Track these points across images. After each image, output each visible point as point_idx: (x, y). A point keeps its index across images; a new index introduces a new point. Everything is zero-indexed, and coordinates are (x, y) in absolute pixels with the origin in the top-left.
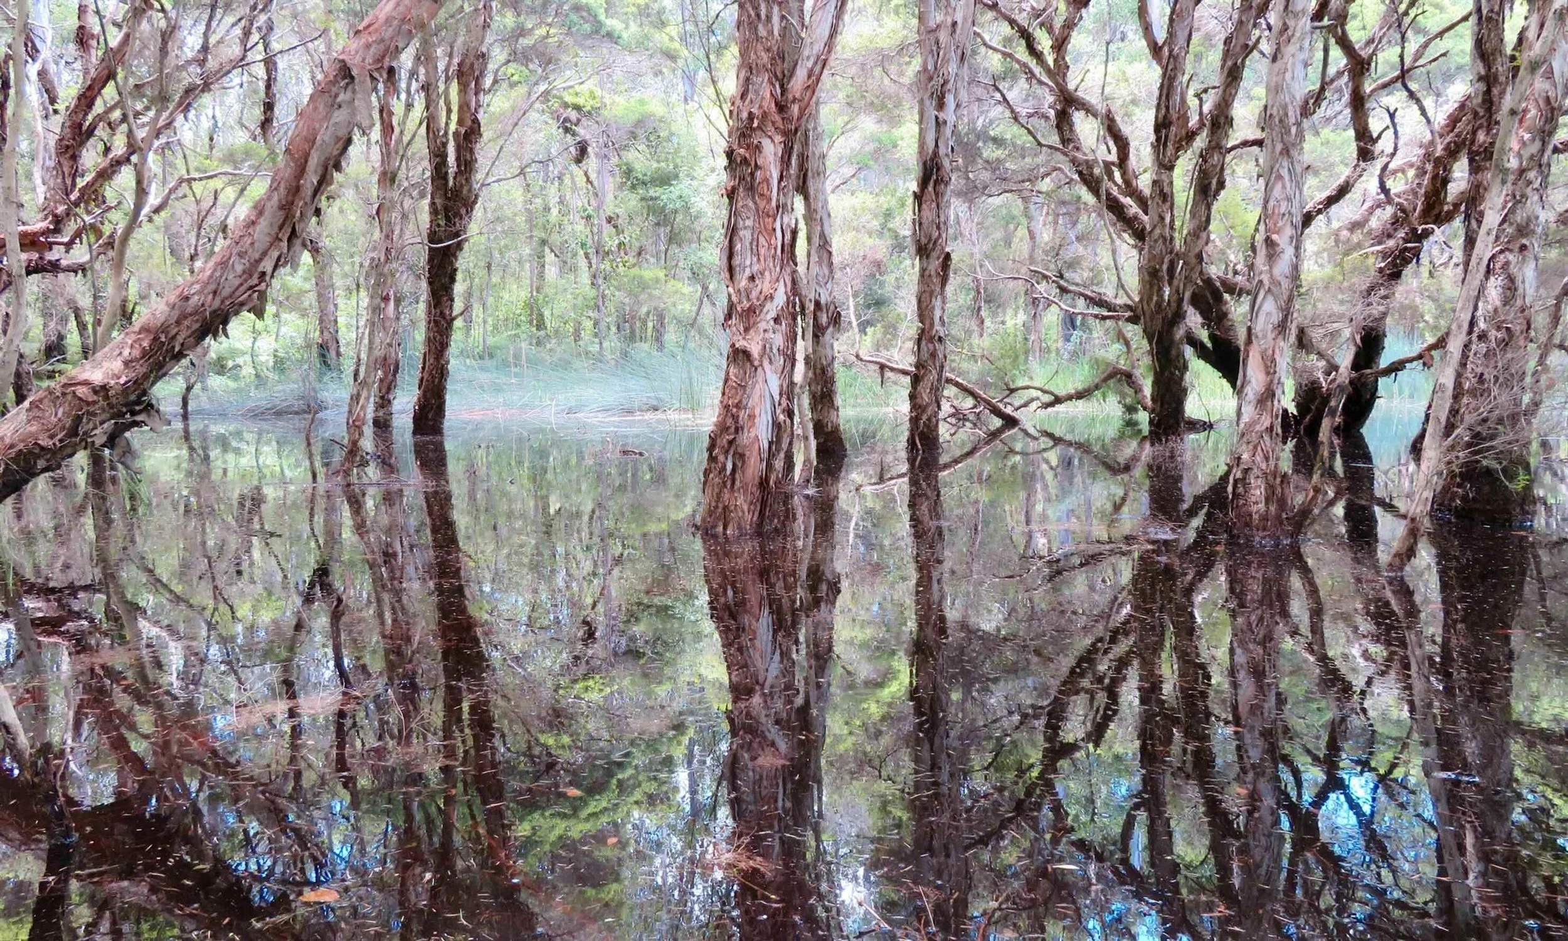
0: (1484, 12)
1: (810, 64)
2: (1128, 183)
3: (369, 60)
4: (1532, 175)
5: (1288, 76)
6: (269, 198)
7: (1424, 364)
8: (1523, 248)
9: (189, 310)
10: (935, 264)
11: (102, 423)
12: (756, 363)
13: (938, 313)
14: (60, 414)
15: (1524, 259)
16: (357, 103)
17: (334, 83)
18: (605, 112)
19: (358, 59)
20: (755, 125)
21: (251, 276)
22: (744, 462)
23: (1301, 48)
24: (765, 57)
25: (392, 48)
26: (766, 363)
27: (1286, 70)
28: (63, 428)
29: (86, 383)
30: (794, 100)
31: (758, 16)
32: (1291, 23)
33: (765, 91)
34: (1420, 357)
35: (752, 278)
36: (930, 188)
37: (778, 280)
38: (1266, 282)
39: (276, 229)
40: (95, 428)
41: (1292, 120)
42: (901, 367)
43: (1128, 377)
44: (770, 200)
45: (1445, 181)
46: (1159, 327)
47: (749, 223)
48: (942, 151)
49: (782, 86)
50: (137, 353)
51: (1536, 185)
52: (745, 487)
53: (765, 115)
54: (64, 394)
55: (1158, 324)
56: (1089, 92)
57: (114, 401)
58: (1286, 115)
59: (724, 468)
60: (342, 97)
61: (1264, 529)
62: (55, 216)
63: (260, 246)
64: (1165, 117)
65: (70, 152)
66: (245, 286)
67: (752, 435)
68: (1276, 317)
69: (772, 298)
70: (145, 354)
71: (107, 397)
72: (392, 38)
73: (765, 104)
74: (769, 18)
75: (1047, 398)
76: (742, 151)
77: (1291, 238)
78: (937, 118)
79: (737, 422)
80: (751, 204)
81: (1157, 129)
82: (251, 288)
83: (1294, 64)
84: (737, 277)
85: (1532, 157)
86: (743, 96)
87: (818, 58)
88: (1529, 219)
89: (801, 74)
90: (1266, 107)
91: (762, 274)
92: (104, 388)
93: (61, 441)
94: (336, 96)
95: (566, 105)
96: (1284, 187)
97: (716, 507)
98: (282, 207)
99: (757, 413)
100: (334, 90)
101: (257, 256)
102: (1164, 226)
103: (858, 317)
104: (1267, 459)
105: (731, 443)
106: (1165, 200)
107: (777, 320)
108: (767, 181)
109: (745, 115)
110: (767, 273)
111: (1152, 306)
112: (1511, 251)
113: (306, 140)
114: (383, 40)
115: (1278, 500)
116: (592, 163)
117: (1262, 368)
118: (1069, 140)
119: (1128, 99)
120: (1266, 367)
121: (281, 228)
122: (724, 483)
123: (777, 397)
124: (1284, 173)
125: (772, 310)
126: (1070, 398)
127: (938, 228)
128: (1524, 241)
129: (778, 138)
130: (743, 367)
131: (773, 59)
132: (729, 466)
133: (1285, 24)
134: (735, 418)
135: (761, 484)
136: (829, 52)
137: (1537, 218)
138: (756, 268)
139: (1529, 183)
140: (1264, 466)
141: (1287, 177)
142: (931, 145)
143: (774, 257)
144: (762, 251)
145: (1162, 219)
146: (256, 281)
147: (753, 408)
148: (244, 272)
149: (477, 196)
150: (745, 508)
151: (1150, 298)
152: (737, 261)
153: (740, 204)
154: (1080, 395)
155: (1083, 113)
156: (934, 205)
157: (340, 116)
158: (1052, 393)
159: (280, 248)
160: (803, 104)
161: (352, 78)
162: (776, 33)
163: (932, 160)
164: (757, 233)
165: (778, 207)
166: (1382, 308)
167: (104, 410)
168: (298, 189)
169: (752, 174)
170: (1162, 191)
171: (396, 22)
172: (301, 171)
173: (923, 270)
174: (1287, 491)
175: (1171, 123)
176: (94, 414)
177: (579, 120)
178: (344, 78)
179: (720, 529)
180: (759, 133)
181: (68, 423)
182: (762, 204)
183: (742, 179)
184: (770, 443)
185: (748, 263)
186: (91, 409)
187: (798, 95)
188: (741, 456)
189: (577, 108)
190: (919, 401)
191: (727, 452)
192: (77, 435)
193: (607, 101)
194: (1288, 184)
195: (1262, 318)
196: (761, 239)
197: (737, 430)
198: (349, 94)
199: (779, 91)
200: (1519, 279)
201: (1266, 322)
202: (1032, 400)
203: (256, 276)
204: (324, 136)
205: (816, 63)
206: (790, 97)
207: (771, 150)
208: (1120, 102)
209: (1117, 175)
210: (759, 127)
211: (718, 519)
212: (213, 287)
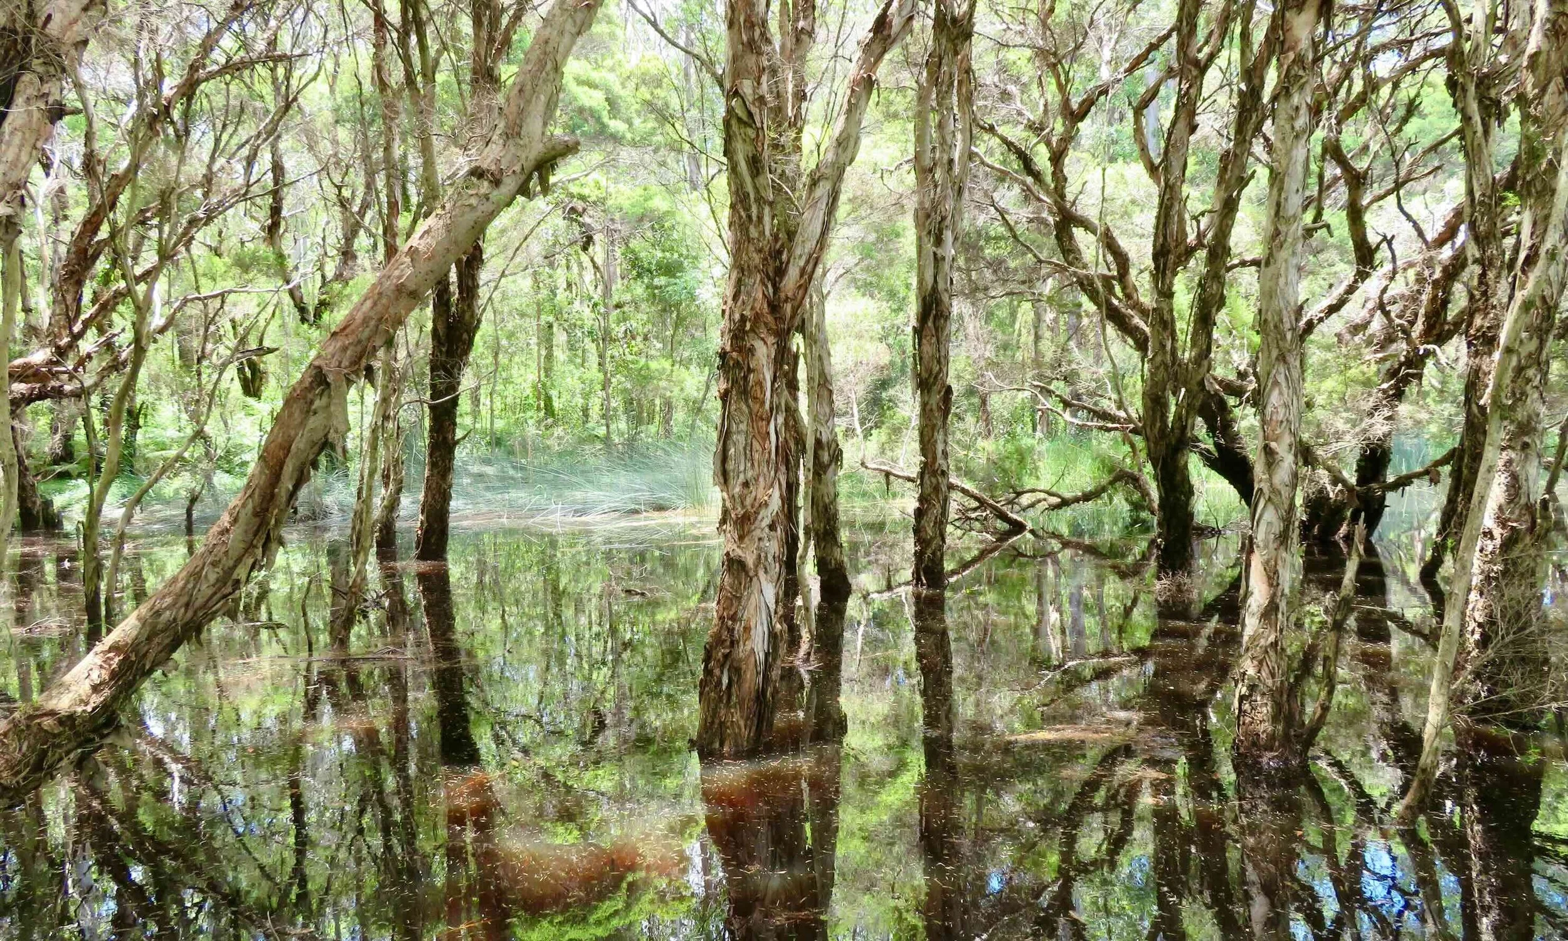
0: (1477, 195)
1: (802, 263)
2: (1128, 296)
3: (345, 363)
4: (1531, 372)
5: (1282, 281)
6: (244, 505)
7: (1431, 480)
8: (1525, 446)
9: (160, 627)
10: (935, 399)
11: (68, 753)
12: (751, 573)
13: (940, 447)
14: (24, 748)
15: (1526, 457)
16: (332, 408)
17: (310, 389)
18: (610, 202)
19: (334, 363)
20: (748, 327)
21: (225, 584)
22: (740, 676)
23: (1294, 253)
24: (757, 258)
25: (369, 348)
26: (761, 573)
27: (1279, 275)
28: (27, 765)
29: (52, 713)
30: (787, 300)
31: (749, 217)
32: (1283, 228)
33: (758, 292)
34: (1427, 472)
35: (746, 484)
36: (930, 324)
37: (772, 486)
38: (1266, 491)
39: (251, 536)
40: (61, 759)
41: (1287, 326)
42: (906, 474)
43: (1134, 480)
44: (763, 403)
45: (1445, 303)
46: (1164, 452)
47: (743, 427)
48: (941, 286)
49: (774, 286)
50: (105, 675)
51: (1536, 383)
52: (741, 703)
53: (757, 317)
54: (28, 727)
55: (1162, 450)
56: (1087, 207)
57: (81, 729)
58: (1281, 321)
59: (720, 682)
60: (317, 403)
61: (1271, 750)
62: (58, 347)
63: (234, 554)
64: (1162, 245)
65: (76, 278)
66: (218, 595)
67: (748, 648)
68: (1278, 527)
69: (766, 504)
70: (114, 675)
71: (73, 727)
72: (369, 339)
73: (758, 306)
74: (760, 219)
75: (1055, 500)
76: (734, 354)
77: (1290, 445)
78: (935, 254)
79: (732, 636)
80: (744, 407)
81: (1156, 257)
82: (225, 596)
83: (1287, 269)
84: (732, 482)
85: (1530, 355)
86: (735, 297)
87: (810, 256)
88: (1530, 417)
89: (793, 273)
90: (1260, 311)
91: (757, 480)
92: (71, 717)
93: (25, 779)
94: (312, 402)
95: (572, 196)
96: (1281, 393)
97: (712, 723)
98: (256, 514)
99: (752, 625)
100: (310, 396)
101: (231, 563)
102: (1165, 353)
103: (862, 424)
104: (1273, 675)
105: (726, 656)
106: (1165, 328)
107: (772, 527)
108: (760, 384)
109: (737, 317)
110: (761, 479)
111: (1156, 431)
112: (1513, 448)
113: (281, 447)
114: (359, 342)
115: (1285, 717)
116: (598, 251)
117: (1265, 579)
118: (1070, 251)
119: (1128, 199)
120: (1269, 578)
121: (255, 534)
122: (721, 698)
123: (772, 606)
124: (1281, 379)
125: (766, 517)
126: (1077, 500)
127: (939, 362)
128: (1526, 439)
129: (771, 340)
130: (738, 578)
131: (765, 259)
132: (725, 681)
133: (1276, 229)
134: (731, 631)
135: (758, 698)
136: (821, 249)
137: (1538, 415)
138: (750, 474)
139: (1529, 381)
140: (1270, 682)
141: (1284, 384)
142: (929, 280)
143: (768, 462)
144: (756, 456)
145: (1164, 346)
146: (230, 590)
147: (749, 620)
148: (218, 580)
149: (479, 321)
150: (742, 723)
151: (1153, 424)
152: (731, 465)
153: (733, 407)
154: (1087, 497)
155: (1082, 229)
156: (934, 340)
157: (313, 422)
158: (1059, 496)
159: (254, 555)
160: (796, 304)
161: (328, 385)
162: (767, 233)
163: (931, 295)
164: (750, 437)
165: (771, 409)
166: (1386, 429)
167: (70, 740)
168: (272, 496)
169: (745, 378)
170: (1162, 318)
171: (373, 323)
172: (276, 477)
173: (924, 405)
174: (1294, 706)
175: (1169, 252)
176: (60, 746)
177: (584, 210)
178: (319, 385)
179: (717, 745)
180: (751, 335)
181: (33, 759)
182: (756, 407)
183: (735, 382)
184: (767, 655)
185: (742, 468)
186: (57, 741)
187: (790, 294)
188: (736, 672)
189: (582, 198)
190: (923, 534)
191: (722, 667)
192: (42, 769)
193: (612, 190)
194: (1285, 390)
195: (1263, 528)
196: (755, 443)
197: (732, 643)
198: (325, 399)
199: (771, 290)
200: (1522, 477)
201: (1267, 533)
202: (1039, 501)
203: (230, 583)
204: (300, 444)
205: (807, 262)
206: (783, 295)
207: (763, 352)
208: (1119, 202)
209: (1118, 289)
210: (752, 330)
211: (714, 734)
212: (184, 599)
